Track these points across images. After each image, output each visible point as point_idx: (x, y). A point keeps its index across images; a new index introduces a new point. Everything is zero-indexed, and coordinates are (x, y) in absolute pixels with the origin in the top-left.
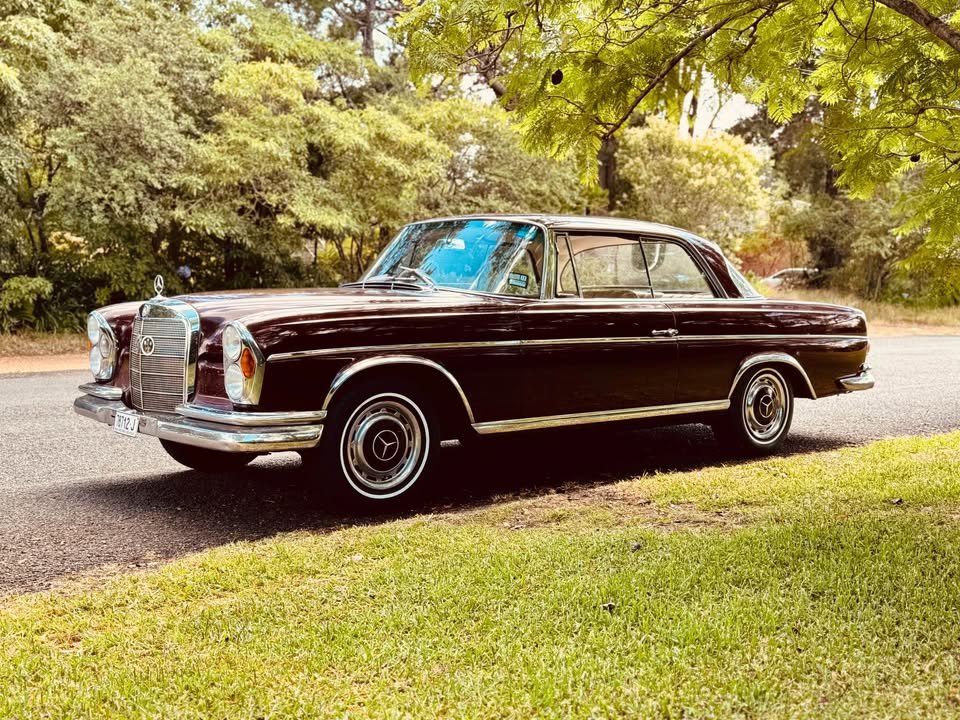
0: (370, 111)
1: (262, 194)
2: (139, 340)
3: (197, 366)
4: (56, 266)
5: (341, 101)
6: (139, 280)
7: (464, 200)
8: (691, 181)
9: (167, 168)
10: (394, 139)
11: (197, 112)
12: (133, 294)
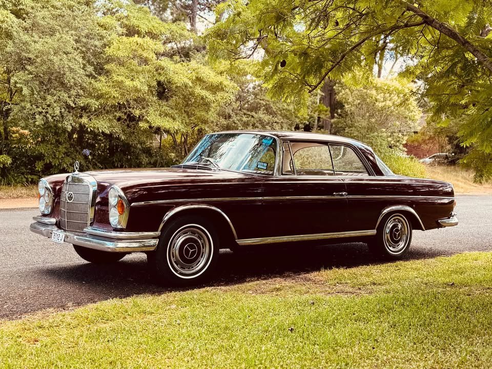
0: (193, 64)
1: (131, 110)
2: (66, 194)
3: (95, 208)
4: (13, 148)
5: (177, 58)
6: (60, 157)
7: (245, 114)
8: (377, 104)
9: (78, 96)
10: (206, 80)
11: (95, 63)
12: (57, 165)
